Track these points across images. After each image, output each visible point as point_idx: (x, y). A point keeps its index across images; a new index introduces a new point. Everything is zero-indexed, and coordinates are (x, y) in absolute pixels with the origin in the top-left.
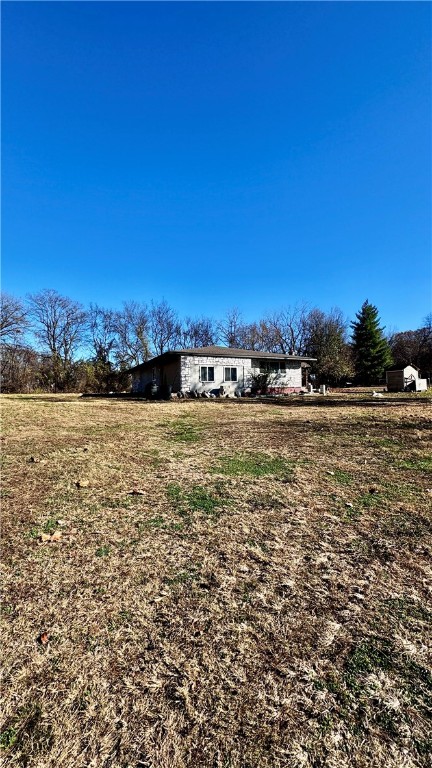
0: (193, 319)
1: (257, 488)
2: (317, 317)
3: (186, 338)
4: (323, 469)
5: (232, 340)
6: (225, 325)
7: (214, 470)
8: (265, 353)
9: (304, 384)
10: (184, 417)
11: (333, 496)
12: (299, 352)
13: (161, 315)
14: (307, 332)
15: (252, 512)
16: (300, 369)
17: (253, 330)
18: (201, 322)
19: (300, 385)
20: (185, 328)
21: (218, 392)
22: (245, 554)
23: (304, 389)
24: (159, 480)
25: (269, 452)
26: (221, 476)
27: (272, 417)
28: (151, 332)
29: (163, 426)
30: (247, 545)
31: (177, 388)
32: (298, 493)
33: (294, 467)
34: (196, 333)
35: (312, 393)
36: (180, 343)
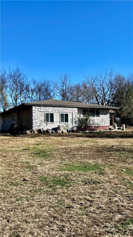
0: (38, 81)
1: (86, 177)
2: (119, 79)
3: (33, 94)
4: (120, 169)
5: (64, 96)
6: (59, 85)
7: (62, 170)
8: (86, 104)
9: (111, 124)
10: (37, 145)
11: (124, 179)
12: (108, 103)
13: (16, 79)
14: (113, 90)
15: (84, 185)
16: (109, 115)
17: (78, 88)
18: (43, 83)
19: (109, 125)
20: (32, 87)
21: (56, 129)
22: (83, 198)
23: (111, 127)
24: (34, 175)
25: (91, 161)
26: (66, 172)
27: (92, 144)
28: (8, 89)
29: (27, 149)
30: (83, 196)
31: (30, 127)
32: (106, 178)
33: (105, 168)
34: (40, 90)
35: (116, 130)
36: (29, 97)
